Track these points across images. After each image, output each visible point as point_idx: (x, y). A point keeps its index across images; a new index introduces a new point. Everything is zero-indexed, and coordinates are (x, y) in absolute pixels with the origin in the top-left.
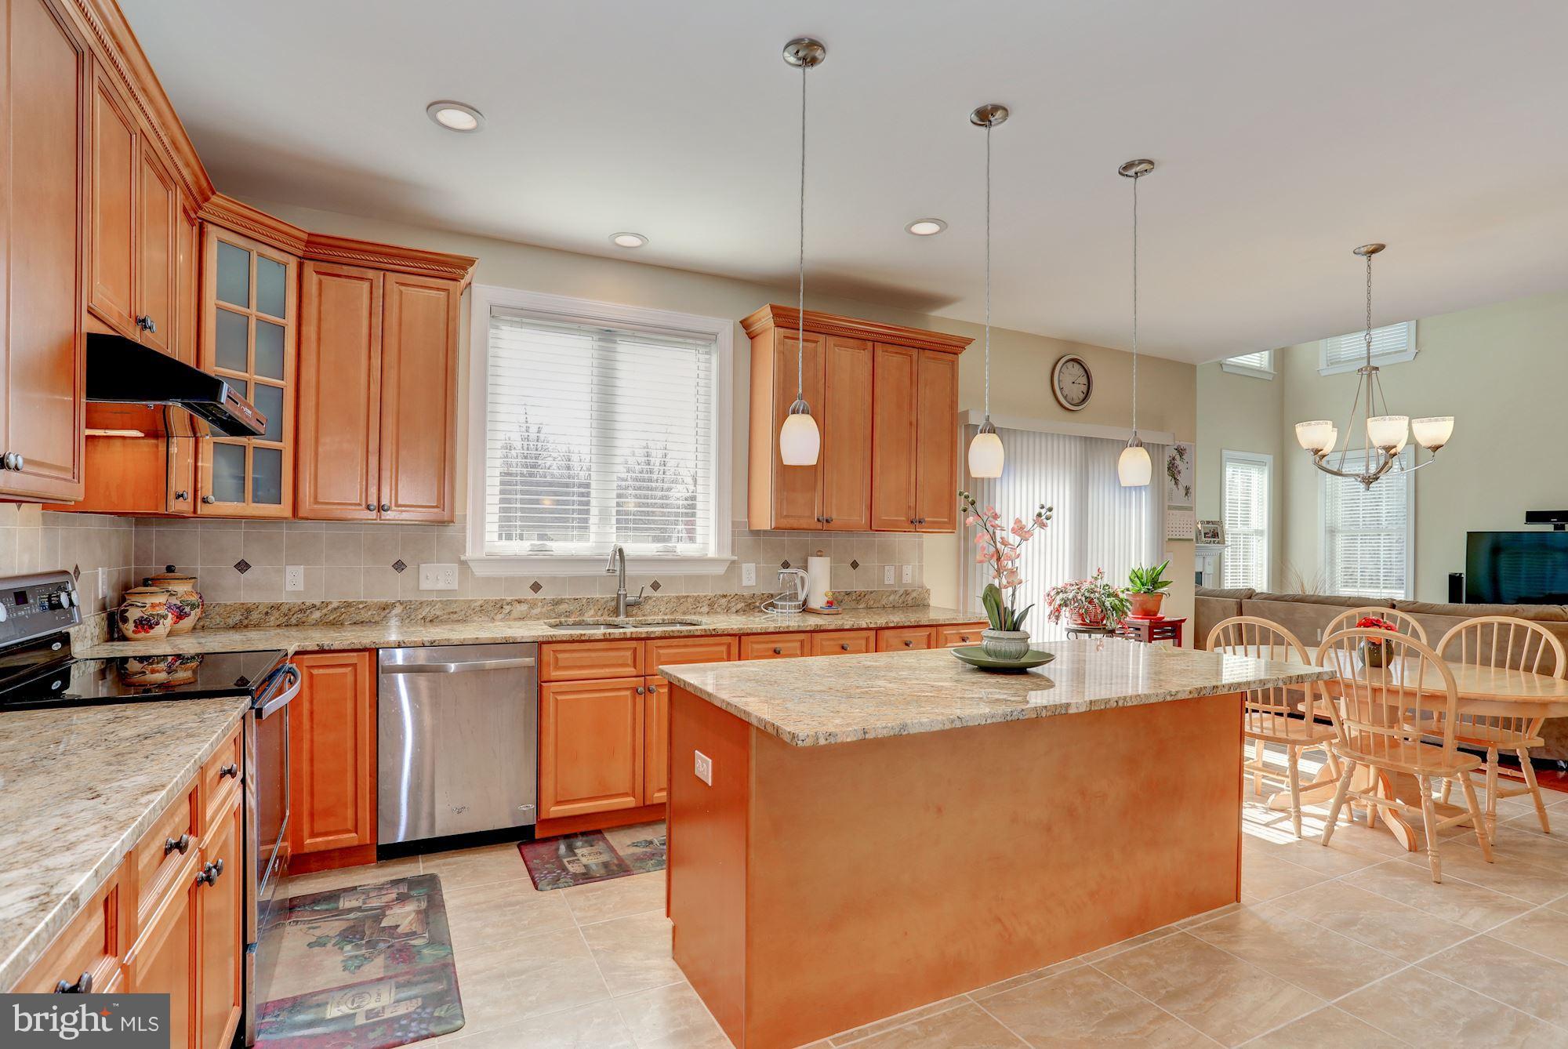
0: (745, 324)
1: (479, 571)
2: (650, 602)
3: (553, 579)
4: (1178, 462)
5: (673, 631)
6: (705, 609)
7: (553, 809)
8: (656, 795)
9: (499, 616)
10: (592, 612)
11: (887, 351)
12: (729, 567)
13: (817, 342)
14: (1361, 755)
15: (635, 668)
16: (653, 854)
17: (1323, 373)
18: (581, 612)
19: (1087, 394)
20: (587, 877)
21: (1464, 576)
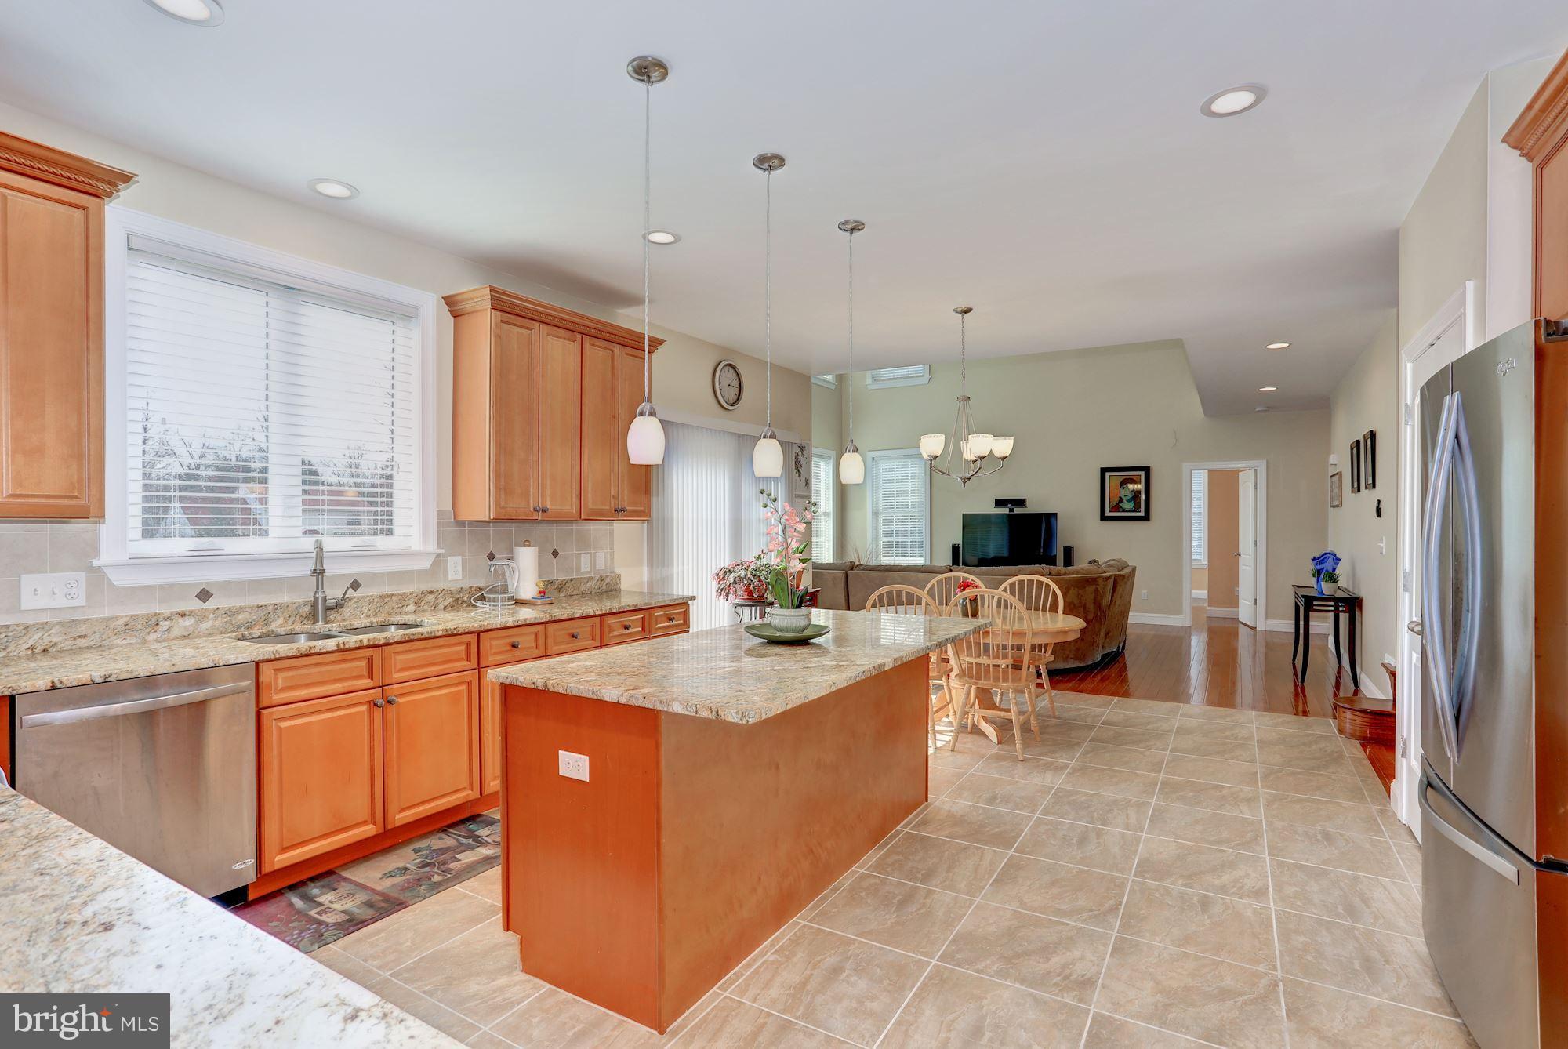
0: (450, 301)
1: (120, 580)
2: (350, 603)
3: (226, 586)
4: (800, 457)
5: (413, 634)
6: (412, 608)
7: (278, 858)
8: (397, 817)
9: (153, 636)
10: (280, 621)
11: (593, 345)
12: (434, 560)
13: (531, 329)
14: (976, 681)
15: (372, 679)
16: (419, 880)
17: (869, 388)
18: (267, 621)
19: (739, 395)
20: (352, 924)
21: (961, 546)
